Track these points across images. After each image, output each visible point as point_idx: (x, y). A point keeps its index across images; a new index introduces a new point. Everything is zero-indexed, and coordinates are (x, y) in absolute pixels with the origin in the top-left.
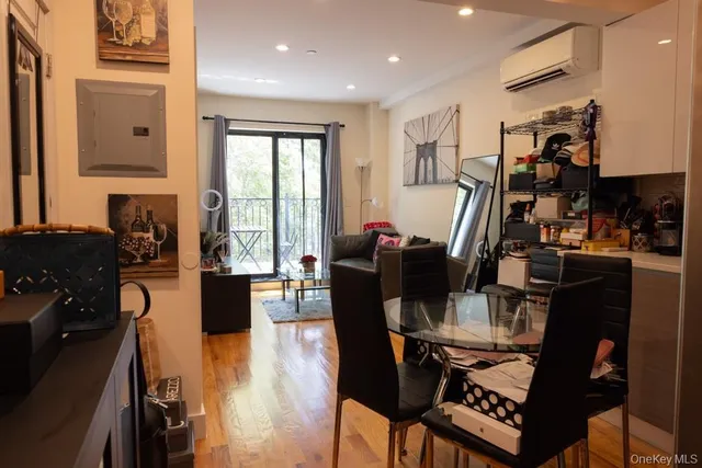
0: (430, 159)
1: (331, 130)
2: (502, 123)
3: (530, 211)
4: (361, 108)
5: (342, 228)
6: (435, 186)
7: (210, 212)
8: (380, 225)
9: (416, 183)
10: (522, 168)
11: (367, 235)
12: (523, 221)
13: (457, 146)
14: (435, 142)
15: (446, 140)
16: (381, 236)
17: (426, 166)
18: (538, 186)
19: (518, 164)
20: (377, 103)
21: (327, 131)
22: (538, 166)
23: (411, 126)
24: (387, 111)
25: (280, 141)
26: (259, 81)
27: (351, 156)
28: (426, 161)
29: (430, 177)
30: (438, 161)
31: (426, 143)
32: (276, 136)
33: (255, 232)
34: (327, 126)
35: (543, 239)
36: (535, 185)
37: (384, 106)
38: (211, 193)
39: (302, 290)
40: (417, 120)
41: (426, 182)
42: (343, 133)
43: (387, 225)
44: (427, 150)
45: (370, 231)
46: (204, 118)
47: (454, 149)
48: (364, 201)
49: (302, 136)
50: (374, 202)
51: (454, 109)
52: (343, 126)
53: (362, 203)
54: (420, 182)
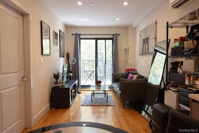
0: (147, 44)
1: (115, 36)
2: (168, 23)
3: (181, 67)
4: (126, 28)
6: (148, 55)
7: (72, 65)
8: (131, 70)
10: (177, 44)
11: (126, 73)
12: (177, 72)
13: (156, 38)
14: (148, 37)
15: (152, 36)
16: (130, 74)
17: (145, 47)
18: (185, 54)
19: (175, 42)
20: (131, 26)
21: (113, 37)
22: (185, 42)
23: (141, 32)
24: (135, 28)
26: (84, 20)
27: (122, 45)
28: (145, 45)
29: (147, 52)
30: (149, 45)
31: (146, 38)
32: (97, 39)
34: (113, 35)
35: (187, 83)
36: (183, 53)
37: (133, 26)
38: (73, 59)
39: (94, 94)
40: (143, 29)
41: (145, 54)
42: (119, 37)
43: (134, 70)
44: (146, 41)
45: (127, 72)
46: (72, 34)
49: (105, 39)
51: (154, 23)
52: (119, 35)
53: (125, 62)
54: (143, 54)
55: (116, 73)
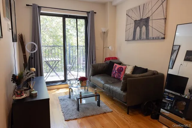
0: (144, 27)
1: (90, 14)
4: (103, 5)
5: (95, 60)
6: (147, 41)
8: (113, 58)
9: (134, 39)
13: (166, 19)
14: (148, 18)
16: (115, 64)
17: (141, 31)
21: (88, 15)
23: (131, 11)
25: (66, 19)
27: (99, 27)
28: (141, 28)
29: (144, 36)
31: (141, 19)
32: (64, 17)
33: (55, 61)
34: (88, 13)
38: (32, 44)
41: (140, 38)
43: (116, 58)
44: (142, 23)
45: (108, 61)
46: (27, 5)
47: (163, 21)
48: (105, 48)
49: (77, 18)
50: (110, 48)
52: (96, 13)
53: (104, 48)
54: (136, 39)
55: (93, 63)
